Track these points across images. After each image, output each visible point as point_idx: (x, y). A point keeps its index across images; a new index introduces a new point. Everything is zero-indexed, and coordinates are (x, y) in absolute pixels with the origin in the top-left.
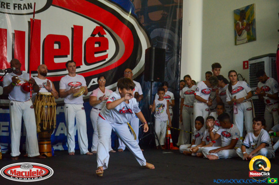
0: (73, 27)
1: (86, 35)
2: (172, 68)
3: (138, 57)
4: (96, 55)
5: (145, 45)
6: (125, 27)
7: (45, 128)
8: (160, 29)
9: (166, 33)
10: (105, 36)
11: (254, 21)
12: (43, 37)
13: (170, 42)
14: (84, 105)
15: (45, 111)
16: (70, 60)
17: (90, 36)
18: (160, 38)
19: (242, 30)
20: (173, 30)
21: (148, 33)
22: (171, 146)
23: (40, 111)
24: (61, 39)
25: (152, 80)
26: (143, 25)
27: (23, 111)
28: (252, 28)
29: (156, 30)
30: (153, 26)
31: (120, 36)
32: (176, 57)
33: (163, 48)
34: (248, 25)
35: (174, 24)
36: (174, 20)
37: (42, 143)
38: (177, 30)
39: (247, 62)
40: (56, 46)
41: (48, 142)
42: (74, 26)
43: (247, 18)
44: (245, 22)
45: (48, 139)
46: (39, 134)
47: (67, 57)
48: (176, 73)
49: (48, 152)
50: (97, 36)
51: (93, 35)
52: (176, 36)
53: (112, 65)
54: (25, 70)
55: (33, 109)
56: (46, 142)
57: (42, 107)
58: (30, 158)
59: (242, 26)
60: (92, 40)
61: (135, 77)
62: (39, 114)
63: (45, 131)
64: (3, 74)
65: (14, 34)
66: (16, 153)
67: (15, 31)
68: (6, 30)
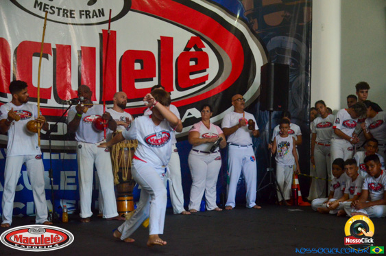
0: (160, 39)
1: (178, 49)
2: (299, 92)
3: (251, 77)
4: (192, 77)
5: (259, 60)
6: (231, 36)
7: (125, 179)
8: (280, 38)
9: (290, 42)
10: (204, 49)
12: (119, 53)
13: (296, 55)
14: (177, 145)
15: (124, 155)
16: (157, 84)
17: (183, 51)
18: (281, 50)
20: (299, 38)
21: (263, 43)
22: (299, 201)
23: (117, 155)
24: (144, 57)
25: (272, 109)
26: (257, 32)
27: (95, 156)
29: (276, 38)
30: (271, 33)
31: (224, 49)
32: (303, 76)
33: (285, 63)
35: (300, 29)
36: (300, 24)
37: (121, 198)
38: (304, 38)
40: (137, 66)
41: (129, 198)
42: (161, 37)
45: (129, 193)
46: (117, 187)
47: (152, 80)
48: (304, 98)
49: (129, 212)
50: (193, 50)
51: (187, 48)
52: (304, 46)
53: (214, 89)
54: (96, 100)
55: (109, 153)
56: (126, 198)
57: (121, 149)
58: (106, 219)
60: (185, 56)
61: (247, 105)
62: (117, 160)
63: (125, 182)
64: (68, 106)
65: (81, 52)
66: (86, 213)
67: (82, 47)
68: (70, 46)
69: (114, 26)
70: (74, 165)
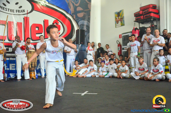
3: (73, 33)
6: (67, 20)
7: (33, 66)
8: (83, 21)
9: (85, 23)
11: (124, 17)
12: (30, 25)
18: (83, 25)
19: (118, 21)
20: (88, 21)
21: (77, 23)
25: (79, 44)
26: (75, 19)
27: (22, 59)
28: (123, 20)
29: (81, 21)
30: (80, 19)
33: (84, 29)
34: (121, 19)
37: (31, 72)
39: (121, 35)
40: (37, 29)
42: (44, 20)
43: (120, 16)
44: (120, 17)
47: (42, 33)
50: (55, 24)
51: (53, 24)
56: (33, 72)
59: (119, 19)
63: (33, 67)
64: (12, 42)
65: (17, 24)
66: (19, 77)
67: (17, 22)
68: (13, 22)
69: (29, 15)
70: (15, 62)
